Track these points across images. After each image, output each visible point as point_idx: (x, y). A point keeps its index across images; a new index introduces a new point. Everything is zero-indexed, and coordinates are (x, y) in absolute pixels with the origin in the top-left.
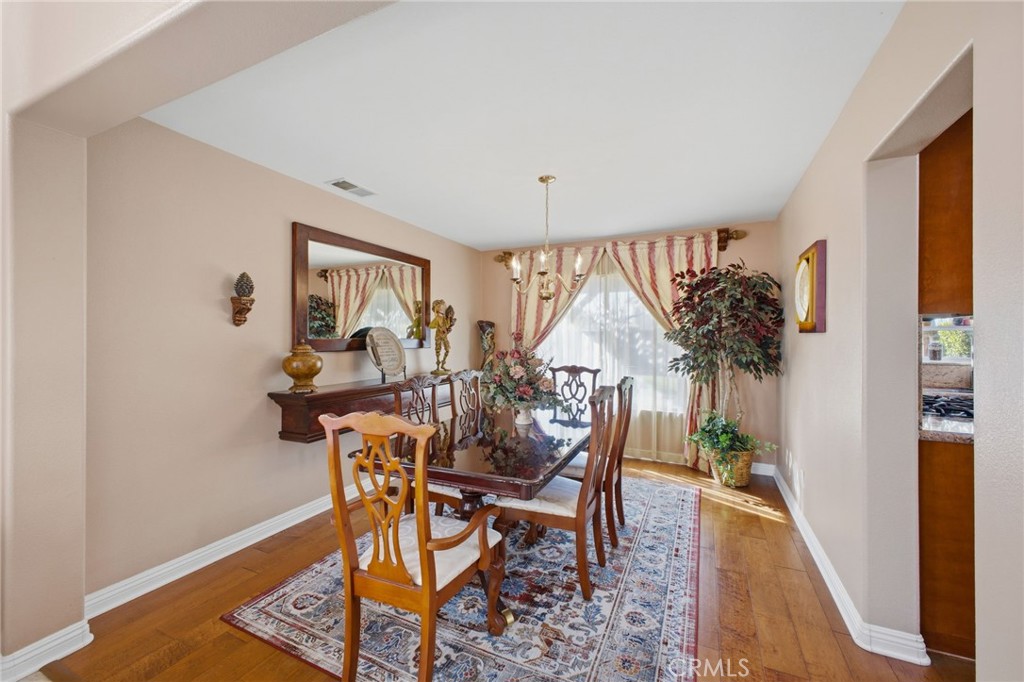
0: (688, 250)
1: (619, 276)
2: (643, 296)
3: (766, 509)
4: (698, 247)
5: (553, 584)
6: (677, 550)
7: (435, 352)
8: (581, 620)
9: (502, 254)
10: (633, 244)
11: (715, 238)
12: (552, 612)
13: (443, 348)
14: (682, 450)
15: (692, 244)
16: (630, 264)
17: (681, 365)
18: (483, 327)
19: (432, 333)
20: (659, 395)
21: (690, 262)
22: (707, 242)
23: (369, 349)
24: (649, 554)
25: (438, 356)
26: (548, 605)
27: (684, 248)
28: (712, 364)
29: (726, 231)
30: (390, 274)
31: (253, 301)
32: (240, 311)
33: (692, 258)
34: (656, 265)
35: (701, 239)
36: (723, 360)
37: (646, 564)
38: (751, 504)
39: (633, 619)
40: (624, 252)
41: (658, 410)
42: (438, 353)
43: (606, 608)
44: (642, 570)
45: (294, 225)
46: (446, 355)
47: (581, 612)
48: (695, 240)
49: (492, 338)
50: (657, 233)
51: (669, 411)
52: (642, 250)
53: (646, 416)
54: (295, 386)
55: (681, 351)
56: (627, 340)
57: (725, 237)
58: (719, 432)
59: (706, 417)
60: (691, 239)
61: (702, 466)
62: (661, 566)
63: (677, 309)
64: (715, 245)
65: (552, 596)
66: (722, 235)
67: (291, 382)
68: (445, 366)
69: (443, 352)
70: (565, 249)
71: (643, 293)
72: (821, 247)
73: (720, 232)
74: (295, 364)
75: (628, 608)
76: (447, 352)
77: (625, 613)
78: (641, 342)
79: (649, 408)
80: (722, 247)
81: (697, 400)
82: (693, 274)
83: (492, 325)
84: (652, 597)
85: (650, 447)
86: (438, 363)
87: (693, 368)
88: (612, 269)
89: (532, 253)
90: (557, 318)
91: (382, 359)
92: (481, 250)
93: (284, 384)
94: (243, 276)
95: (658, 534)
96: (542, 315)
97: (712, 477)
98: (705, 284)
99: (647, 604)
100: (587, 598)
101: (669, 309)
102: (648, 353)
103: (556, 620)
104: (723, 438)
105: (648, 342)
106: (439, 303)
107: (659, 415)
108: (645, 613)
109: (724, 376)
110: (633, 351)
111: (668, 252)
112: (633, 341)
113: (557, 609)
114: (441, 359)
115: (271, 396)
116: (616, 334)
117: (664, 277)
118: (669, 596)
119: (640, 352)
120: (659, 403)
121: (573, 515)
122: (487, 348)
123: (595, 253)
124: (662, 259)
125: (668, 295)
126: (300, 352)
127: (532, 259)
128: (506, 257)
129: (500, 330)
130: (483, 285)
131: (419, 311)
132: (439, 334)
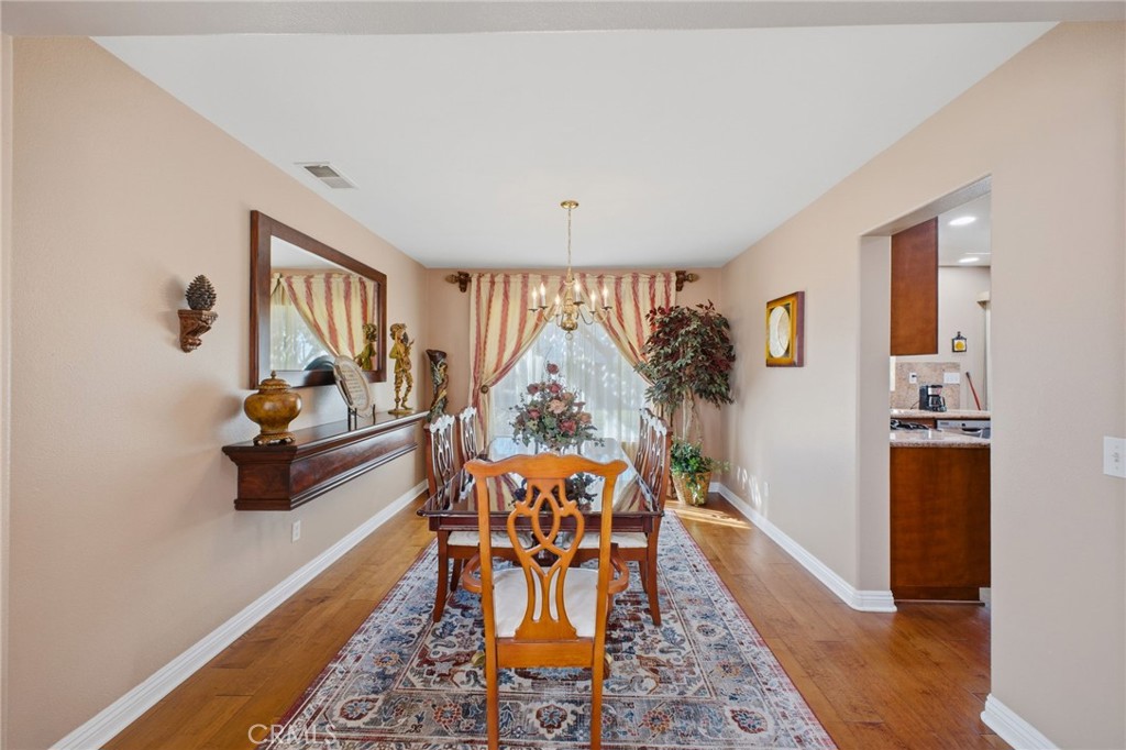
0: (650, 288)
2: (610, 329)
3: (731, 520)
4: (660, 286)
5: (618, 619)
6: (695, 566)
7: (394, 387)
8: (666, 644)
9: (457, 275)
10: (601, 277)
11: (674, 279)
12: (636, 644)
13: (405, 382)
15: (654, 282)
18: (433, 358)
19: (391, 364)
20: (623, 428)
21: (653, 299)
22: (668, 282)
23: (338, 383)
24: (676, 573)
25: (397, 392)
26: (628, 639)
27: (647, 286)
29: (683, 273)
30: (290, 286)
31: (215, 316)
33: (654, 295)
34: (622, 300)
35: (663, 279)
36: (686, 391)
37: (680, 583)
38: (718, 517)
39: (707, 632)
40: (593, 285)
41: (623, 440)
42: (398, 388)
43: (678, 628)
44: (681, 588)
45: (253, 214)
46: (408, 390)
47: (660, 637)
48: (657, 279)
49: (445, 370)
50: (624, 269)
52: (609, 284)
54: (263, 434)
56: (593, 373)
57: (683, 278)
58: (688, 457)
60: (653, 277)
62: (693, 582)
64: (673, 285)
65: (625, 630)
66: (681, 276)
67: (256, 429)
68: (406, 404)
69: (404, 386)
70: (531, 276)
71: (610, 326)
72: (799, 297)
73: (678, 274)
74: (268, 406)
75: (695, 624)
76: (410, 386)
77: (695, 628)
78: (606, 374)
80: (679, 289)
82: (663, 311)
83: (444, 355)
84: (706, 609)
86: (397, 400)
89: (492, 276)
90: (521, 352)
91: (353, 395)
92: (427, 267)
94: (201, 279)
95: (670, 555)
96: (504, 345)
97: (676, 499)
99: (706, 617)
100: (657, 623)
102: (613, 386)
103: (647, 649)
104: (692, 462)
105: (613, 375)
106: (400, 327)
108: (710, 624)
109: (686, 408)
110: (599, 385)
111: (633, 288)
112: (599, 373)
113: (637, 639)
114: (402, 395)
115: (228, 450)
116: (583, 367)
117: (629, 312)
118: (718, 606)
119: (606, 385)
120: (624, 435)
121: (645, 545)
122: (440, 382)
123: (563, 283)
124: (627, 295)
125: (633, 330)
126: (272, 388)
127: (493, 283)
128: (463, 280)
129: (454, 361)
130: (428, 308)
131: (370, 337)
132: (402, 365)
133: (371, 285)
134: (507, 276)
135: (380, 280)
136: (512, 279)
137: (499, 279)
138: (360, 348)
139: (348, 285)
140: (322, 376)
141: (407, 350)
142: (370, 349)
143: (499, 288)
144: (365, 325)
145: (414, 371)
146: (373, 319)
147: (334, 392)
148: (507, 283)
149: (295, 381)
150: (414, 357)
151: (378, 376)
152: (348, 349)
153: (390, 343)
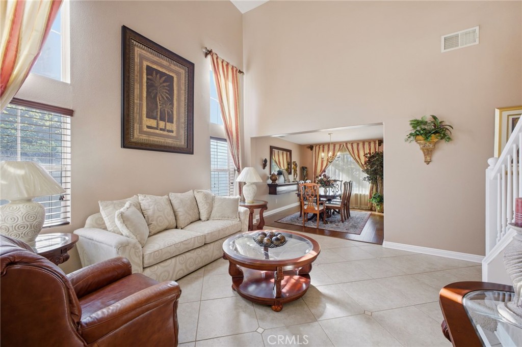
0: (369, 146)
1: (348, 153)
2: (355, 159)
4: (372, 145)
10: (352, 144)
11: (377, 142)
14: (367, 205)
16: (351, 150)
17: (367, 179)
18: (303, 169)
19: (293, 170)
20: (360, 189)
21: (370, 150)
22: (375, 144)
28: (376, 179)
29: (381, 140)
31: (267, 164)
32: (264, 166)
33: (370, 148)
34: (359, 150)
35: (373, 143)
40: (349, 146)
41: (360, 193)
42: (294, 176)
45: (271, 146)
49: (307, 171)
50: (360, 141)
51: (364, 193)
52: (355, 146)
53: (356, 195)
54: (273, 182)
55: (366, 175)
59: (374, 194)
60: (370, 143)
61: (373, 209)
63: (365, 163)
64: (377, 145)
67: (271, 182)
68: (296, 180)
69: (296, 176)
70: (330, 145)
73: (379, 141)
74: (273, 178)
78: (355, 172)
79: (357, 193)
80: (380, 145)
81: (372, 189)
82: (370, 154)
83: (306, 168)
85: (358, 204)
86: (294, 179)
87: (370, 180)
88: (345, 151)
89: (319, 146)
90: (328, 166)
92: (303, 145)
93: (270, 182)
94: (265, 159)
96: (323, 165)
98: (373, 157)
101: (363, 163)
102: (357, 175)
105: (357, 172)
106: (294, 162)
107: (361, 195)
110: (353, 175)
111: (363, 146)
115: (268, 185)
117: (362, 154)
120: (360, 191)
123: (340, 146)
124: (361, 149)
125: (363, 160)
126: (273, 175)
127: (319, 148)
128: (311, 147)
129: (309, 170)
130: (302, 156)
131: (288, 164)
132: (295, 171)
133: (288, 153)
134: (323, 145)
135: (290, 151)
136: (325, 146)
137: (321, 147)
138: (286, 167)
139: (283, 154)
140: (280, 173)
141: (296, 167)
142: (288, 167)
143: (321, 149)
144: (287, 162)
145: (298, 172)
146: (289, 160)
147: (282, 176)
148: (323, 147)
149: (276, 173)
150: (298, 169)
151: (290, 173)
152: (284, 167)
153: (293, 166)
